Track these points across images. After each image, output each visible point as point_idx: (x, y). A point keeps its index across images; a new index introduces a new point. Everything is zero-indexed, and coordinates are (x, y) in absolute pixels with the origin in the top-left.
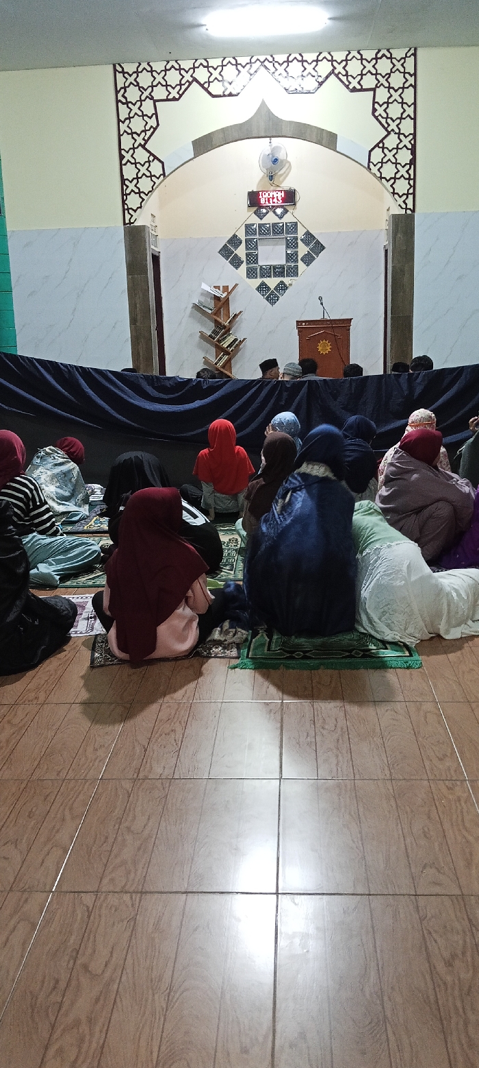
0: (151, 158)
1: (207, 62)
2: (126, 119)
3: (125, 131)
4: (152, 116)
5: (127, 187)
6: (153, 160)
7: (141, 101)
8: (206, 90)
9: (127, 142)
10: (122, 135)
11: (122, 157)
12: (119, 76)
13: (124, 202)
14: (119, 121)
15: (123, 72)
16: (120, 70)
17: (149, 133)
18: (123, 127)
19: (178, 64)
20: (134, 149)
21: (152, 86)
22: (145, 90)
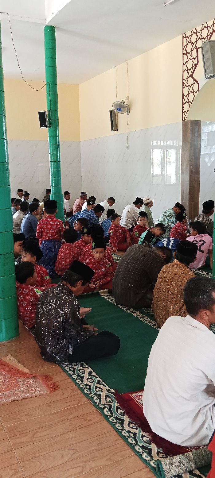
0: (194, 81)
2: (186, 63)
3: (185, 69)
4: (195, 58)
5: (185, 100)
6: (195, 83)
7: (192, 50)
10: (184, 72)
11: (183, 84)
12: (185, 39)
13: (183, 109)
14: (184, 64)
15: (186, 37)
17: (194, 68)
18: (185, 67)
19: (207, 24)
20: (188, 78)
21: (196, 41)
22: (194, 44)
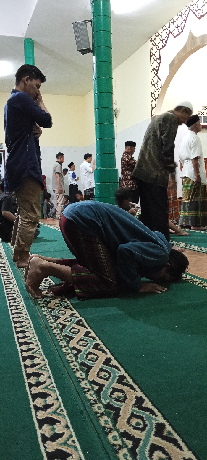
0: (158, 79)
1: (173, 20)
2: (152, 63)
3: (152, 70)
4: (159, 58)
5: (152, 97)
6: (159, 81)
7: (156, 52)
8: (173, 35)
9: (153, 74)
10: (152, 72)
11: (151, 83)
12: (151, 43)
13: (152, 105)
14: (151, 65)
16: (151, 40)
17: (158, 67)
18: (152, 67)
19: (165, 27)
20: (154, 77)
21: (159, 43)
22: (157, 46)
